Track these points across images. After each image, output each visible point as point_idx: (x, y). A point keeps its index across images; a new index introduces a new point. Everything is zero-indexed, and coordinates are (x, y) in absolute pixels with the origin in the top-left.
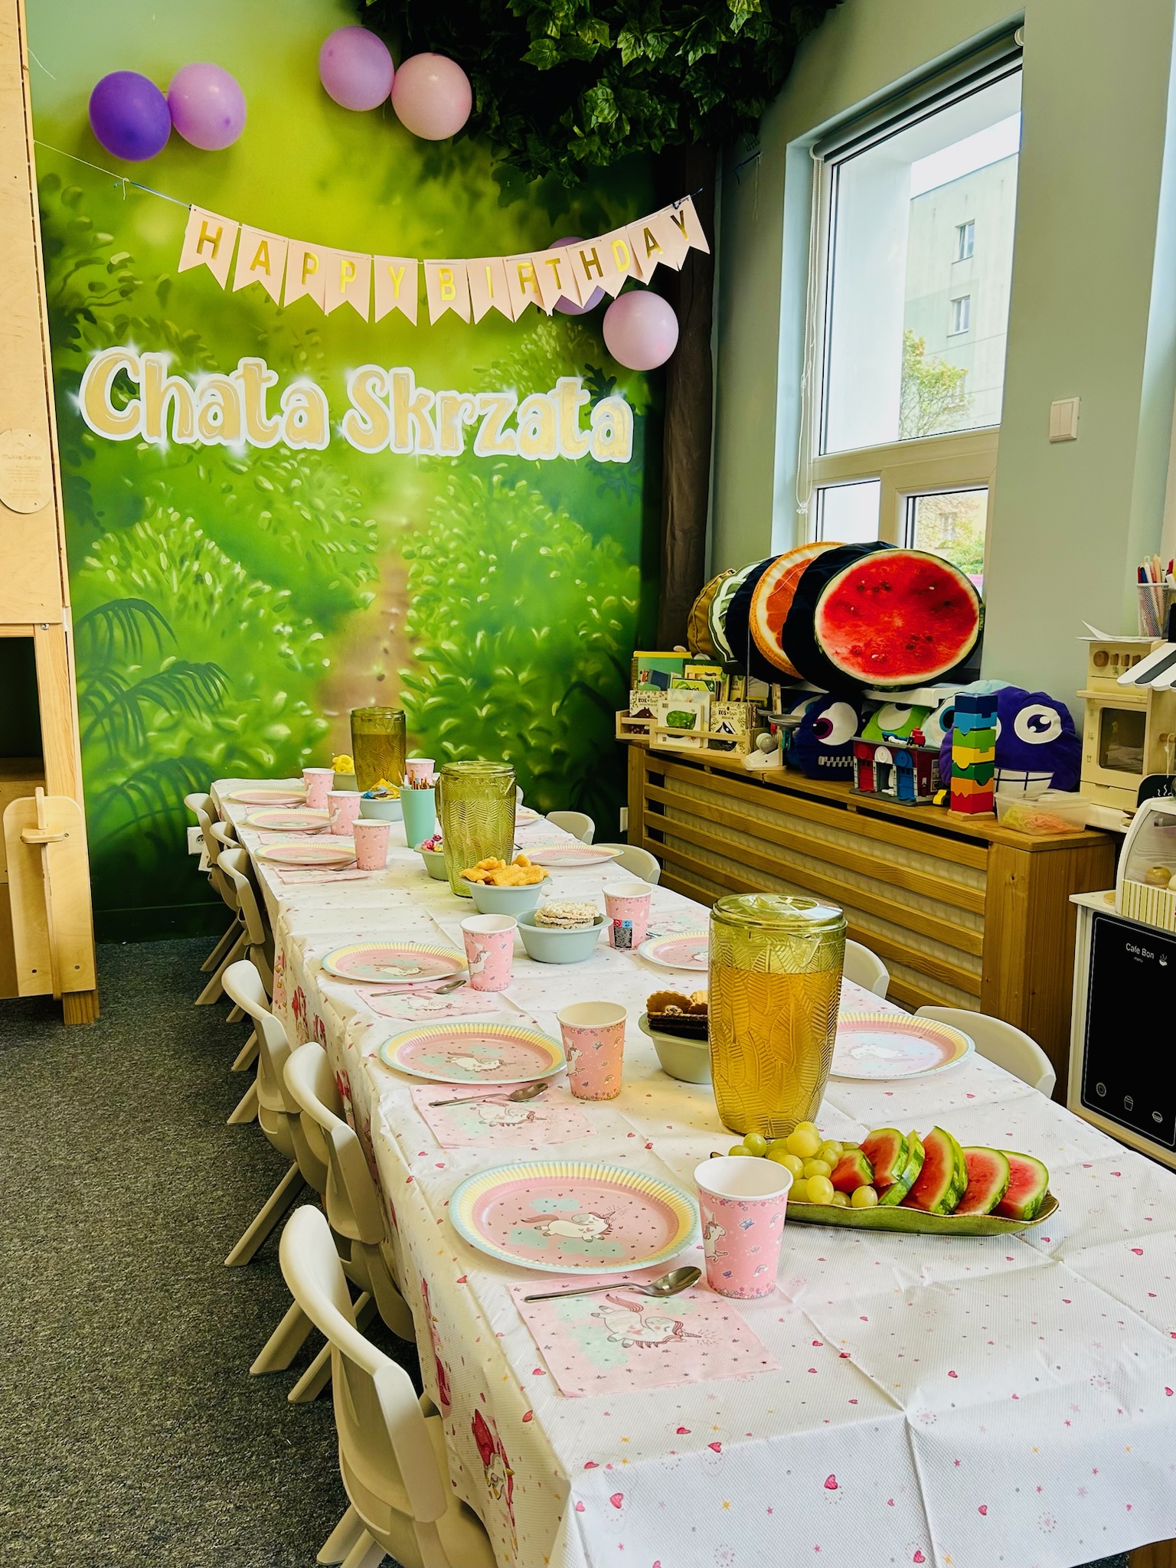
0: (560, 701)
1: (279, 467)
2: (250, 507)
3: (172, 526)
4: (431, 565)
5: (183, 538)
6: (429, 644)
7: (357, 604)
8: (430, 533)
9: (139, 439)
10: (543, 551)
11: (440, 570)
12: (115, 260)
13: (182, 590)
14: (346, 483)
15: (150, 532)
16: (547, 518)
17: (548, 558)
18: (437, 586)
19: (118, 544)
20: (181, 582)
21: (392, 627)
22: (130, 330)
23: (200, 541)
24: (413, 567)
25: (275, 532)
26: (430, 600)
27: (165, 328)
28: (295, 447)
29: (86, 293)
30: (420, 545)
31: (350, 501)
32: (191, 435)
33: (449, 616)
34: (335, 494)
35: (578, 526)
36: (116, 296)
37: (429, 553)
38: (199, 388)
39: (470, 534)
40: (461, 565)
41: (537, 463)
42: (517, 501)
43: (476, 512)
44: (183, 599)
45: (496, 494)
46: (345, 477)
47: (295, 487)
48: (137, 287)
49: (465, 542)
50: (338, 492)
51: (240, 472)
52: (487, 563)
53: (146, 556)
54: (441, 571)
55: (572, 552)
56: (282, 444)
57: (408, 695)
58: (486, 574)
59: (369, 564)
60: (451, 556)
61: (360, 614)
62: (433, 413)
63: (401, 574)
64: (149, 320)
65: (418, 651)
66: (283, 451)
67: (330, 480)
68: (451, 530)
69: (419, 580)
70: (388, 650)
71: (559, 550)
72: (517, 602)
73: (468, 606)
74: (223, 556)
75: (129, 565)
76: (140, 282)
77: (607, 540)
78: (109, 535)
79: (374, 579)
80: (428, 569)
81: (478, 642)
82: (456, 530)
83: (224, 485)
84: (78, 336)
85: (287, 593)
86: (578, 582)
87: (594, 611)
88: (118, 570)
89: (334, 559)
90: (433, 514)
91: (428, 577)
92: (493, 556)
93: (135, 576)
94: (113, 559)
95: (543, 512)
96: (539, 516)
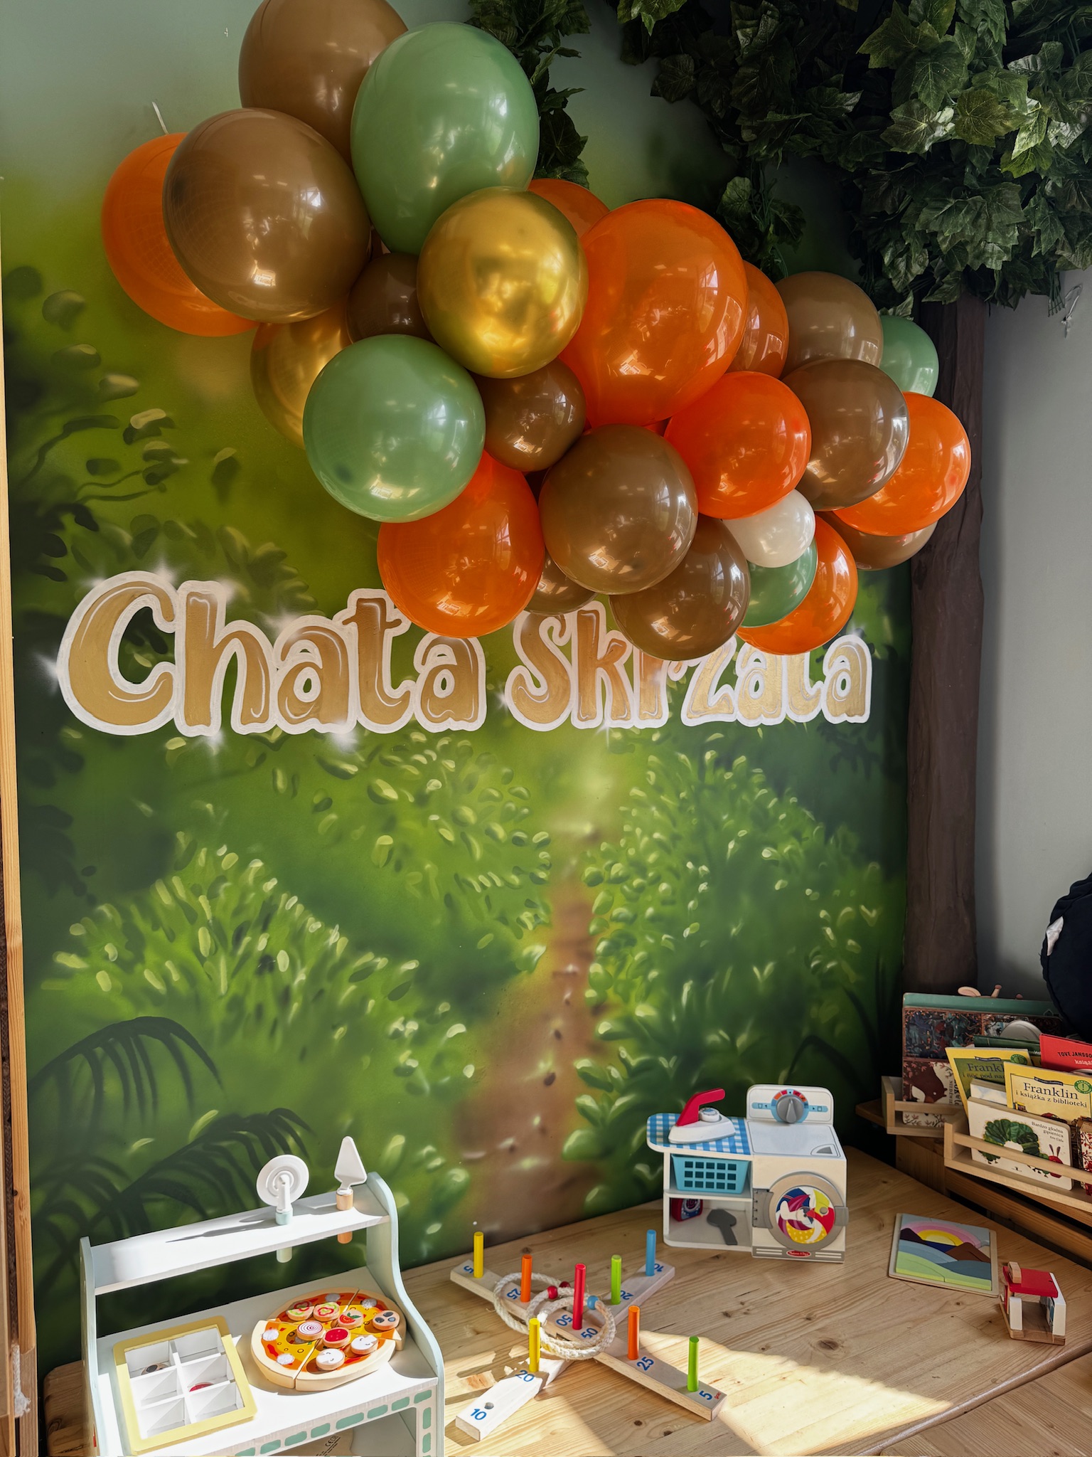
0: (789, 1068)
1: (407, 761)
2: (358, 832)
3: (222, 879)
4: (623, 891)
6: (617, 1013)
7: (518, 967)
8: (622, 842)
9: (170, 730)
10: (766, 853)
11: (635, 897)
12: (140, 421)
13: (234, 989)
14: (508, 778)
15: (181, 893)
16: (771, 805)
17: (773, 862)
18: (630, 921)
19: (119, 922)
20: (233, 975)
21: (567, 995)
22: (162, 541)
23: (271, 898)
24: (599, 898)
25: (398, 867)
26: (620, 945)
27: (226, 539)
28: (434, 728)
29: (80, 475)
30: (609, 862)
31: (512, 806)
32: (264, 718)
33: (647, 964)
34: (491, 797)
35: (808, 813)
36: (138, 484)
37: (620, 874)
38: (281, 641)
39: (675, 838)
40: (664, 887)
41: (760, 730)
42: (734, 786)
43: (683, 806)
44: (236, 1004)
45: (709, 778)
46: (506, 770)
47: (431, 792)
48: (176, 469)
49: (668, 851)
50: (496, 794)
51: (345, 776)
52: (696, 879)
53: (172, 937)
54: (637, 899)
55: (801, 851)
56: (414, 726)
57: (587, 1101)
58: (694, 894)
59: (537, 900)
60: (650, 874)
61: (524, 982)
62: (629, 666)
63: (582, 910)
64: (197, 526)
65: (603, 1027)
66: (417, 737)
67: (484, 777)
68: (650, 835)
69: (606, 917)
70: (563, 1032)
71: (786, 850)
72: (734, 930)
73: (671, 946)
74: (311, 919)
75: (140, 958)
76: (184, 462)
77: (842, 830)
78: (104, 909)
79: (544, 923)
80: (619, 897)
81: (684, 999)
82: (657, 835)
83: (317, 799)
84: (62, 552)
85: (411, 965)
86: (808, 891)
87: (829, 931)
88: (117, 970)
89: (488, 899)
90: (626, 814)
91: (619, 910)
92: (705, 868)
93: (149, 977)
94: (110, 950)
95: (766, 798)
96: (761, 804)
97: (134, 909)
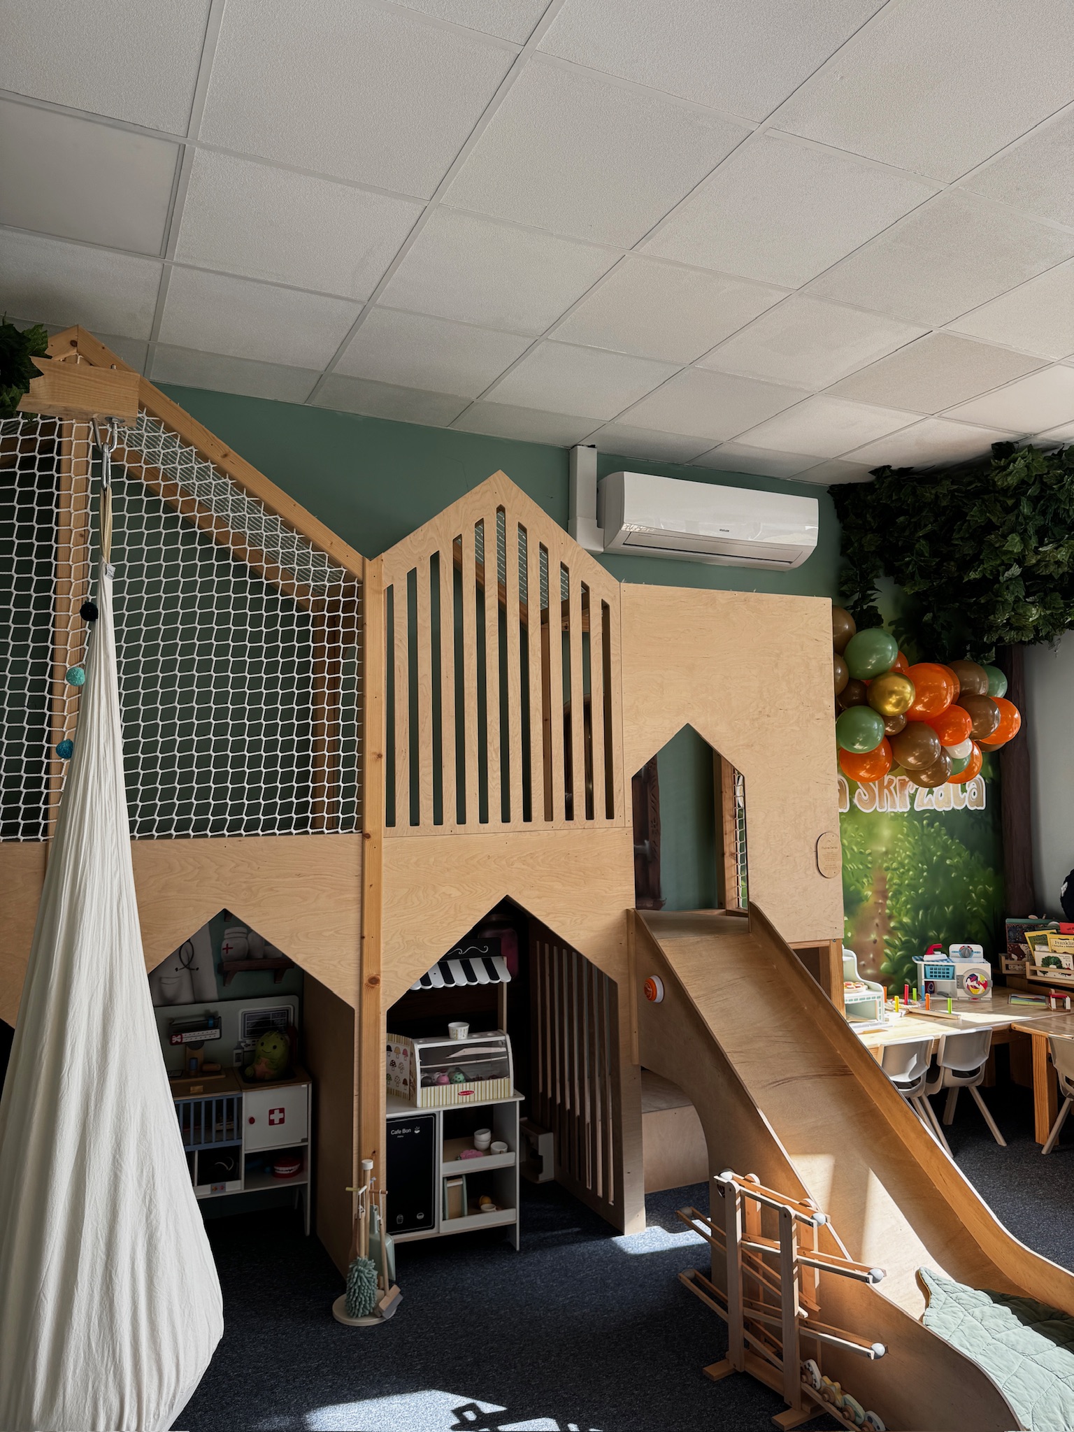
6: (897, 919)
7: (863, 899)
8: (896, 855)
10: (948, 862)
11: (901, 876)
14: (857, 829)
16: (949, 842)
17: (950, 865)
18: (900, 885)
21: (880, 911)
24: (889, 876)
26: (897, 894)
30: (892, 862)
31: (859, 840)
33: (906, 902)
34: (852, 836)
35: (964, 847)
37: (896, 867)
39: (914, 854)
40: (911, 873)
41: (943, 813)
42: (935, 835)
43: (916, 842)
45: (925, 832)
46: (856, 826)
49: (912, 859)
52: (923, 871)
55: (961, 861)
57: (887, 951)
58: (922, 876)
59: (868, 875)
60: (906, 868)
61: (865, 904)
63: (883, 879)
65: (892, 924)
69: (892, 883)
70: (879, 924)
71: (955, 861)
72: (937, 892)
73: (915, 896)
77: (977, 854)
79: (870, 883)
80: (896, 875)
81: (920, 917)
82: (908, 853)
86: (965, 878)
87: (973, 895)
89: (852, 873)
90: (897, 844)
91: (896, 881)
92: (925, 867)
95: (947, 840)
96: (945, 842)
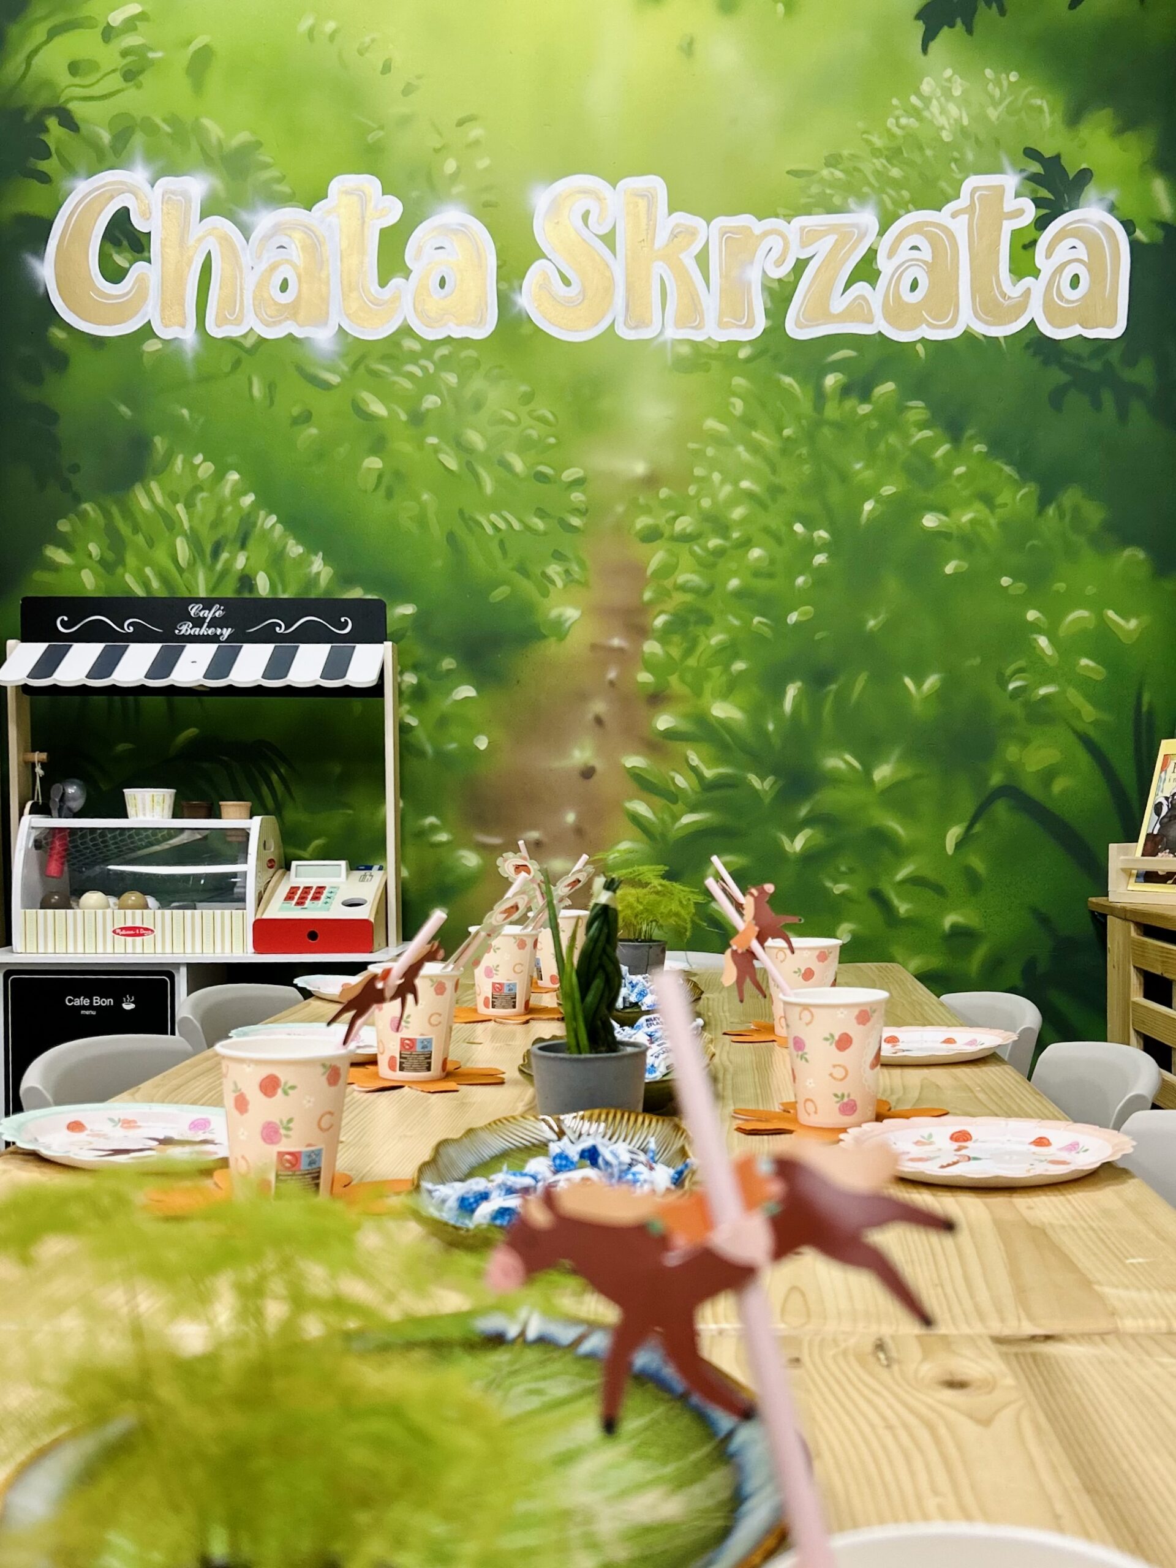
0: (965, 824)
1: (398, 372)
2: (343, 450)
3: (198, 488)
4: (692, 553)
5: (220, 509)
6: (684, 708)
7: (544, 631)
8: (692, 490)
9: (147, 331)
10: (930, 521)
11: (711, 562)
12: (116, 18)
15: (159, 499)
16: (938, 453)
17: (940, 535)
18: (705, 593)
19: (102, 521)
20: (211, 590)
21: (612, 675)
22: (138, 140)
23: (249, 514)
24: (657, 558)
25: (389, 494)
26: (689, 622)
27: (199, 130)
28: (431, 335)
29: (63, 78)
30: (672, 513)
31: (534, 434)
32: (239, 322)
33: (730, 651)
34: (504, 421)
35: (1008, 469)
36: (115, 81)
37: (688, 530)
38: (255, 236)
39: (775, 491)
40: (756, 553)
41: (920, 348)
42: (874, 424)
43: (787, 447)
45: (832, 411)
46: (524, 388)
47: (428, 410)
48: (152, 63)
49: (764, 506)
50: (512, 417)
51: (326, 386)
52: (810, 548)
53: (151, 543)
54: (713, 565)
55: (993, 522)
56: (406, 330)
57: (641, 808)
58: (806, 567)
59: (569, 553)
60: (735, 535)
61: (551, 648)
62: (702, 259)
63: (635, 572)
64: (173, 120)
65: (664, 722)
66: (409, 344)
67: (497, 396)
68: (736, 483)
69: (668, 583)
70: (606, 719)
71: (966, 517)
72: (872, 623)
73: (767, 632)
74: (291, 542)
75: (121, 561)
76: (159, 54)
78: (87, 506)
79: (578, 582)
80: (686, 560)
81: (788, 705)
82: (745, 484)
83: (296, 411)
84: (46, 154)
85: (409, 610)
86: (1005, 581)
87: (1043, 641)
88: (100, 570)
89: (502, 544)
90: (698, 454)
91: (687, 576)
92: (823, 534)
93: (129, 579)
94: (94, 548)
95: (931, 443)
96: (921, 452)
97: (115, 510)
